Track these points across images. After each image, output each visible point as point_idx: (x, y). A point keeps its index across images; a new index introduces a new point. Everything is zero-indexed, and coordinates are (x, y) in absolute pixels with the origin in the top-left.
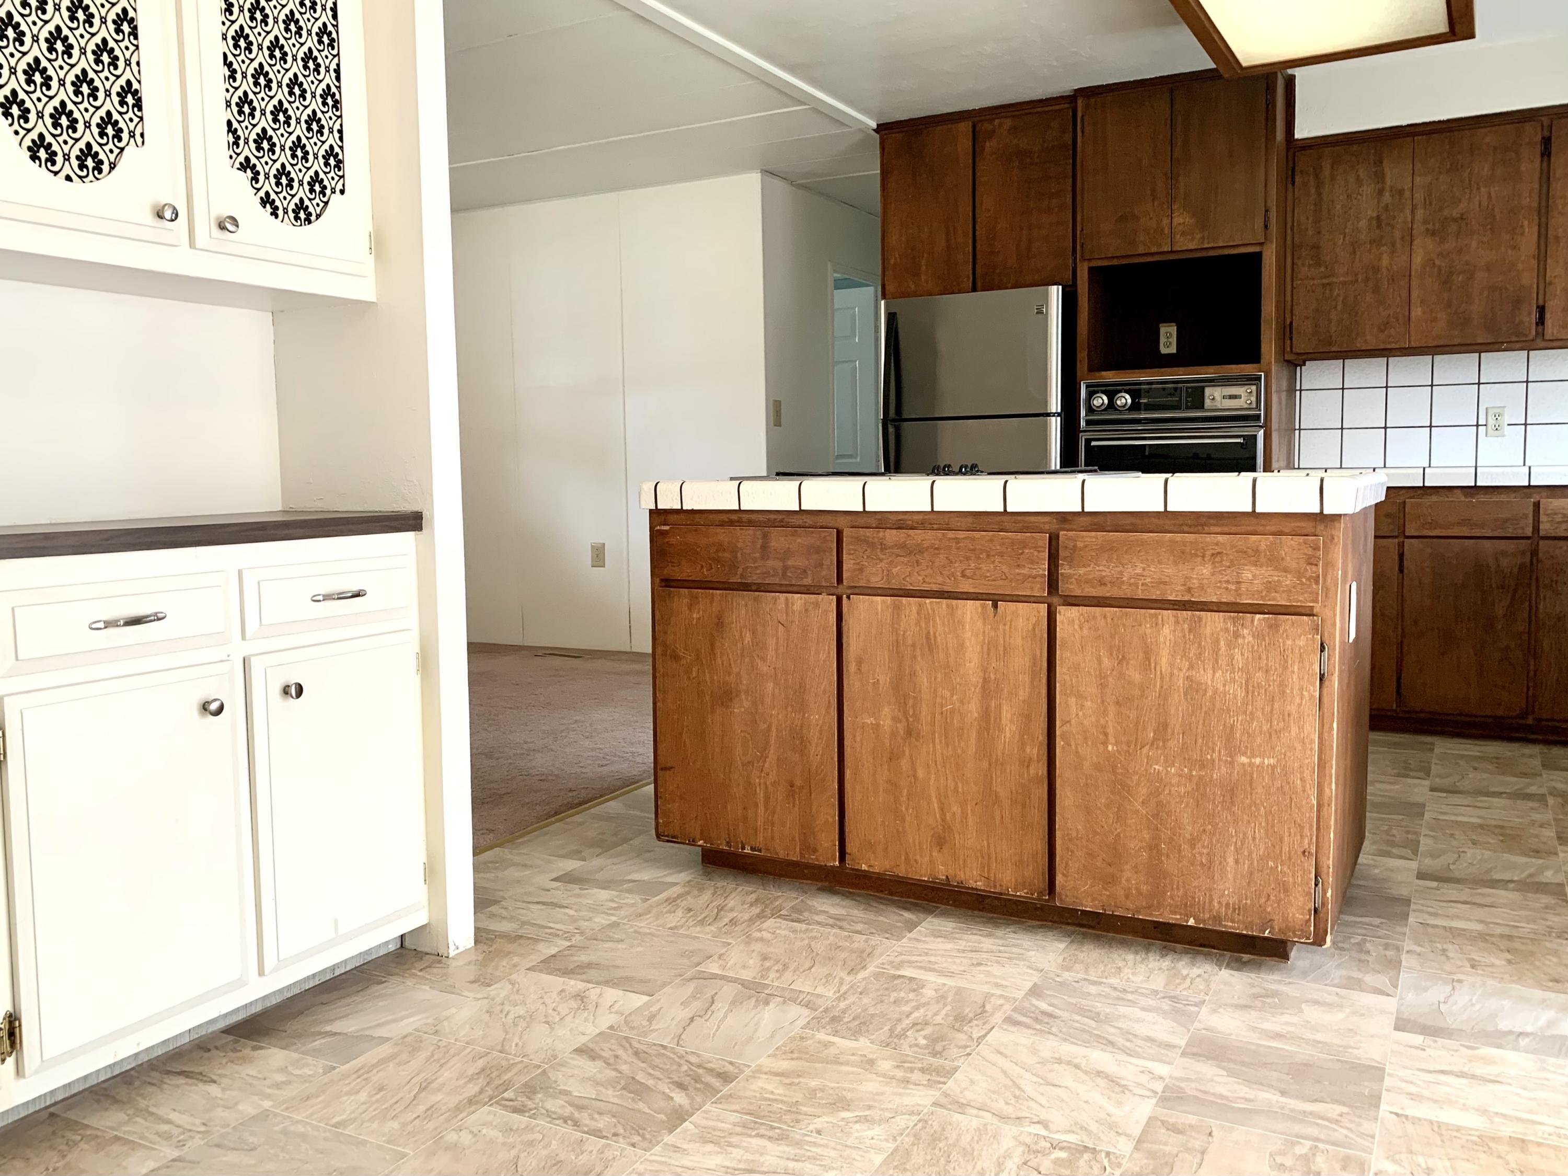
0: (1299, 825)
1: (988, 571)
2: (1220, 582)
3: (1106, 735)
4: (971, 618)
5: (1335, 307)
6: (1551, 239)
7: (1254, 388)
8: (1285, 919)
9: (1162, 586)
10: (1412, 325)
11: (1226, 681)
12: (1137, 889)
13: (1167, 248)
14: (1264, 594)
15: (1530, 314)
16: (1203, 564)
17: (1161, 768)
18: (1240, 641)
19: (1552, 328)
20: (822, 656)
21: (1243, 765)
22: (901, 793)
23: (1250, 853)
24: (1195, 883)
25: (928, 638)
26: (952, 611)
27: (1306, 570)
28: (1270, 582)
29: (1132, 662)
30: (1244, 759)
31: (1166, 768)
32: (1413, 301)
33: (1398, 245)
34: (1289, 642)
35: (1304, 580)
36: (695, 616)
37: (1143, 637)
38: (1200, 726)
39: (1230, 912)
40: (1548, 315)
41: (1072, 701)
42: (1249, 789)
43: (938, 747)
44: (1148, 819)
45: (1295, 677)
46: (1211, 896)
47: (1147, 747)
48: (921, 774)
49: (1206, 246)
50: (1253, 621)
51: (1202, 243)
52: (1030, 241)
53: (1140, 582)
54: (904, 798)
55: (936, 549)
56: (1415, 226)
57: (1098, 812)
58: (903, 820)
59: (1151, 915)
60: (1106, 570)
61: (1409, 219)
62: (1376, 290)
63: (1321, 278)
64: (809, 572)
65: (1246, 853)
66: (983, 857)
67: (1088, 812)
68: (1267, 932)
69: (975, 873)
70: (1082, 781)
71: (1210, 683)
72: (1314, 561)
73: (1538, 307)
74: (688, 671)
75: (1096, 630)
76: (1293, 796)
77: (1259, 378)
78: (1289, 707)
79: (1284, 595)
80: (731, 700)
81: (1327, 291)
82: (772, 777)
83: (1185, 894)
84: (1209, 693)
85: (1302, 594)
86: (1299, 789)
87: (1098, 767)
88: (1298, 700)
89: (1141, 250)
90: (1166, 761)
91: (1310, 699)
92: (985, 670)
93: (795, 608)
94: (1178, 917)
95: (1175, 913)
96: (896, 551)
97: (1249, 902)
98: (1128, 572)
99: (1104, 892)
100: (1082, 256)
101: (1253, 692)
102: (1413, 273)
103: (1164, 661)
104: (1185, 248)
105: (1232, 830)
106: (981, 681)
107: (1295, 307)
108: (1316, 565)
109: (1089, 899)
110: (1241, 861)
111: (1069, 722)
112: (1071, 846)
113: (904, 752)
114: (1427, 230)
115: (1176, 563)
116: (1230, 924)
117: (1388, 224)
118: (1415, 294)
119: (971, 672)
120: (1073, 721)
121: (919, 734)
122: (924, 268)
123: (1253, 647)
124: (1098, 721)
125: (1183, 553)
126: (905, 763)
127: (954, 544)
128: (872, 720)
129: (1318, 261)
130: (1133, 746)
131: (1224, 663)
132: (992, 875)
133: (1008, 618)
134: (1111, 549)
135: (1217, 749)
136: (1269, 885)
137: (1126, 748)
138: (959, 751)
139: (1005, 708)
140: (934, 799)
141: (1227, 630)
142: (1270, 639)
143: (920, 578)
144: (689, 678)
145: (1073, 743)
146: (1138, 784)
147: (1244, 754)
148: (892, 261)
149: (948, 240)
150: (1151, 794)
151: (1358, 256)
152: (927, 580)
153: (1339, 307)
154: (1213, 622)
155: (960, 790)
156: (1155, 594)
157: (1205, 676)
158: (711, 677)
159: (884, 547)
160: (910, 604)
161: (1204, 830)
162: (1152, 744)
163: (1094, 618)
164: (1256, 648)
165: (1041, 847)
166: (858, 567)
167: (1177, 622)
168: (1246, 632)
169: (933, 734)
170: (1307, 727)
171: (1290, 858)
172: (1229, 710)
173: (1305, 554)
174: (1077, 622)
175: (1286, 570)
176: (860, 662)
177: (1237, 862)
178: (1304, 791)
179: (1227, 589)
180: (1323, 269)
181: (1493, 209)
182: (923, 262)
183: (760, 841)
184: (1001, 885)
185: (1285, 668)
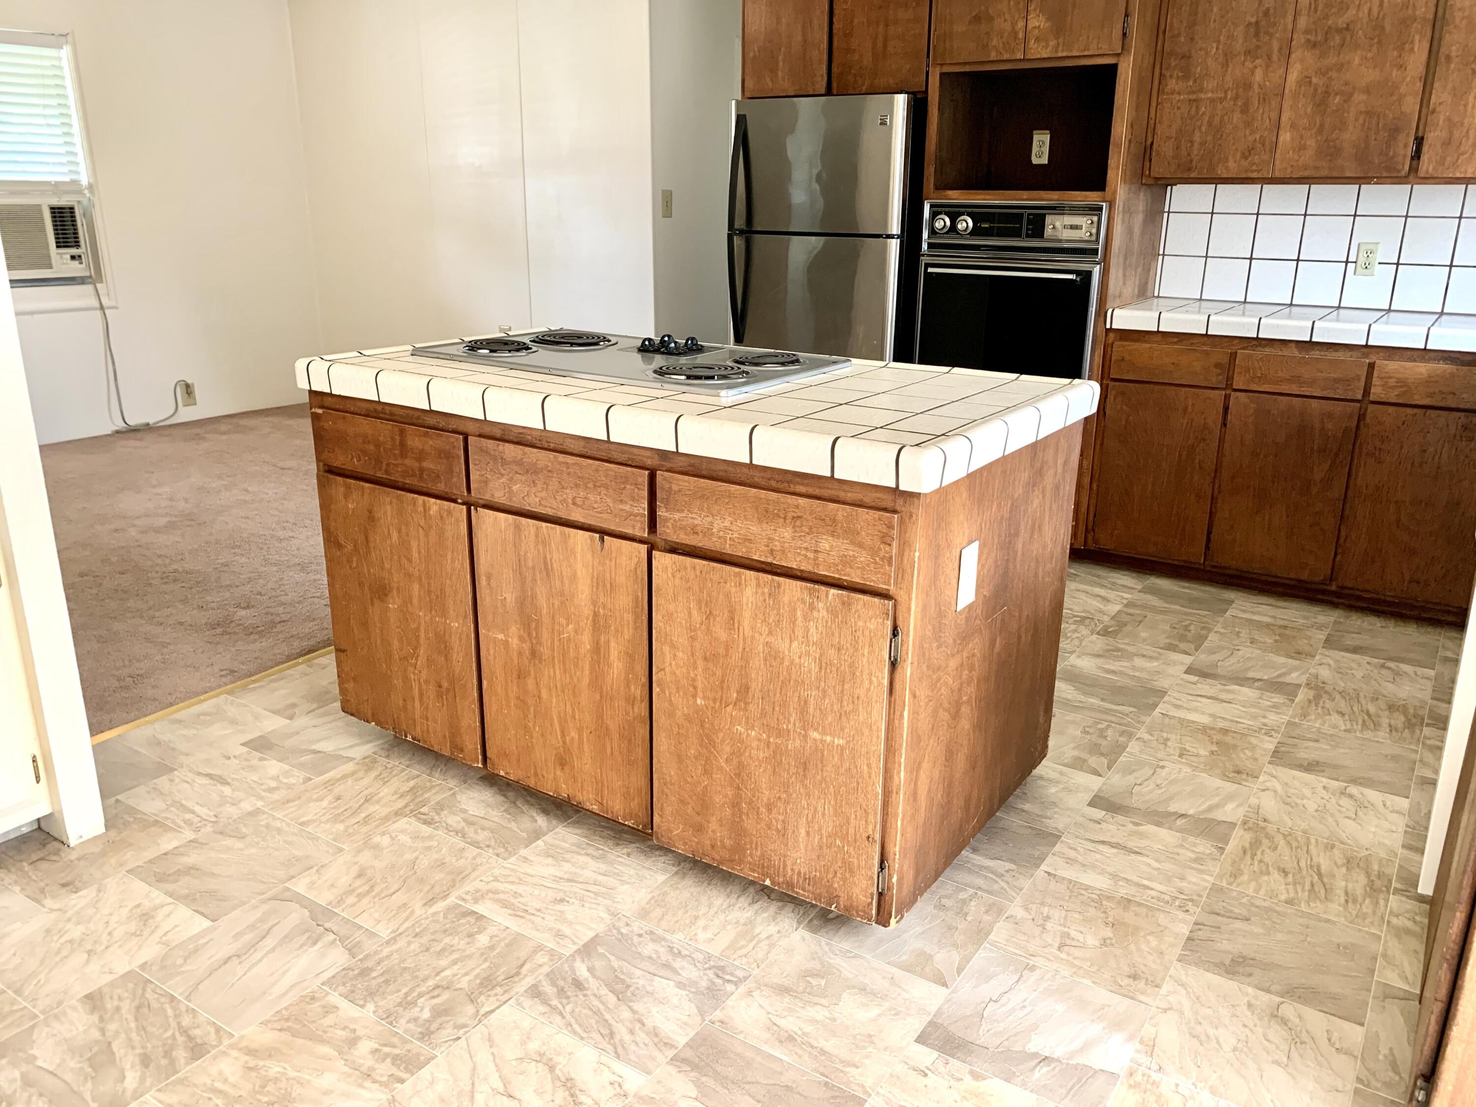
0: (865, 810)
1: (596, 502)
2: (800, 548)
3: (695, 688)
4: (582, 549)
5: (1200, 127)
6: (1442, 58)
7: (1095, 219)
8: (850, 898)
9: (747, 544)
10: (1278, 151)
11: (801, 653)
12: (722, 841)
13: (1020, 56)
14: (840, 567)
15: (1406, 146)
16: (784, 526)
17: (743, 730)
18: (815, 614)
19: (1427, 164)
20: (457, 565)
21: (815, 740)
22: (528, 710)
23: (820, 829)
24: (772, 847)
25: (546, 563)
26: (565, 538)
27: (880, 549)
28: (846, 556)
29: (718, 619)
30: (815, 735)
31: (747, 730)
32: (1282, 124)
33: (1275, 57)
34: (860, 624)
35: (878, 559)
36: (350, 506)
37: (728, 595)
38: (778, 695)
39: (801, 882)
40: (1425, 149)
41: (666, 649)
42: (820, 766)
43: (558, 672)
44: (731, 777)
45: (865, 660)
46: (784, 862)
47: (731, 707)
48: (544, 694)
49: (1060, 54)
50: (827, 596)
51: (1057, 51)
52: (886, 40)
53: (728, 536)
54: (531, 716)
55: (550, 471)
56: (1295, 37)
57: (688, 762)
58: (531, 737)
59: (733, 869)
60: (699, 519)
61: (1290, 27)
62: (1245, 110)
63: (1189, 93)
64: (442, 478)
65: (816, 828)
66: (597, 783)
67: (680, 759)
68: (834, 906)
69: (591, 796)
70: (676, 730)
71: (787, 653)
72: (887, 540)
73: (1416, 139)
74: (349, 561)
75: (687, 581)
76: (860, 781)
77: (1100, 209)
78: (858, 691)
79: (859, 572)
80: (386, 595)
81: (1194, 108)
82: (424, 675)
83: (763, 855)
84: (787, 663)
85: (876, 573)
86: (866, 776)
87: (687, 718)
88: (867, 683)
89: (993, 56)
90: (747, 722)
91: (879, 685)
92: (594, 603)
93: (431, 512)
94: (756, 875)
95: (754, 871)
96: (516, 468)
97: (818, 874)
98: (718, 524)
99: (693, 838)
100: (934, 60)
101: (826, 669)
102: (1287, 91)
103: (746, 623)
104: (1038, 56)
105: (804, 803)
106: (592, 614)
107: (1158, 125)
108: (890, 545)
109: (681, 843)
110: (811, 833)
111: (664, 669)
112: (667, 791)
113: (529, 671)
114: (1308, 40)
115: (760, 521)
116: (801, 892)
117: (1267, 33)
118: (1285, 118)
119: (583, 604)
120: (667, 670)
121: (541, 658)
122: (781, 64)
123: (827, 622)
124: (689, 673)
125: (767, 512)
126: (530, 683)
127: (565, 469)
128: (501, 636)
129: (1187, 75)
130: (718, 704)
131: (800, 635)
132: (605, 801)
133: (614, 555)
134: (702, 497)
135: (792, 720)
136: (837, 863)
137: (712, 704)
138: (575, 680)
139: (613, 644)
140: (556, 721)
141: (803, 601)
142: (843, 617)
143: (537, 500)
144: (350, 566)
145: (667, 692)
146: (723, 741)
147: (816, 730)
148: (751, 55)
149: (804, 33)
150: (734, 753)
151: (1230, 69)
152: (543, 502)
153: (1203, 129)
154: (792, 589)
155: (577, 717)
156: (740, 551)
157: (783, 645)
158: (369, 571)
159: (504, 462)
160: (529, 526)
161: (780, 798)
162: (735, 704)
163: (685, 568)
164: (829, 623)
165: (644, 783)
166: (483, 479)
167: (758, 585)
168: (821, 605)
169: (553, 658)
170: (875, 713)
171: (855, 841)
172: (803, 682)
173: (880, 531)
174: (670, 570)
175: (861, 545)
176: (489, 578)
177: (808, 833)
178: (870, 777)
179: (806, 556)
180: (1191, 83)
181: (1383, 19)
182: (781, 58)
183: (418, 732)
184: (612, 813)
185: (857, 650)
